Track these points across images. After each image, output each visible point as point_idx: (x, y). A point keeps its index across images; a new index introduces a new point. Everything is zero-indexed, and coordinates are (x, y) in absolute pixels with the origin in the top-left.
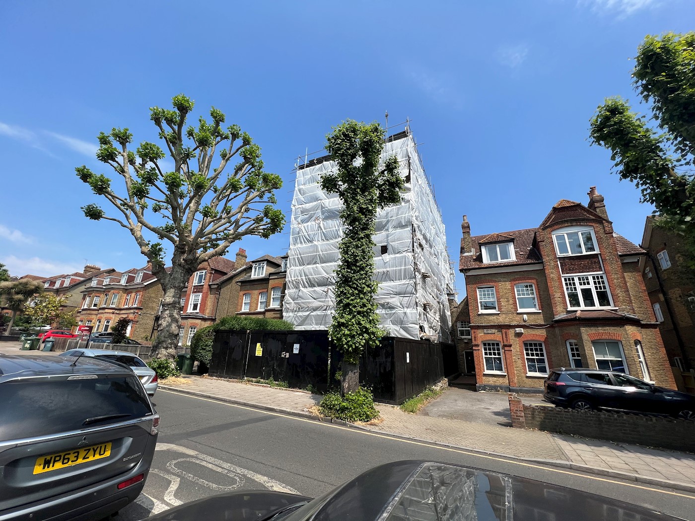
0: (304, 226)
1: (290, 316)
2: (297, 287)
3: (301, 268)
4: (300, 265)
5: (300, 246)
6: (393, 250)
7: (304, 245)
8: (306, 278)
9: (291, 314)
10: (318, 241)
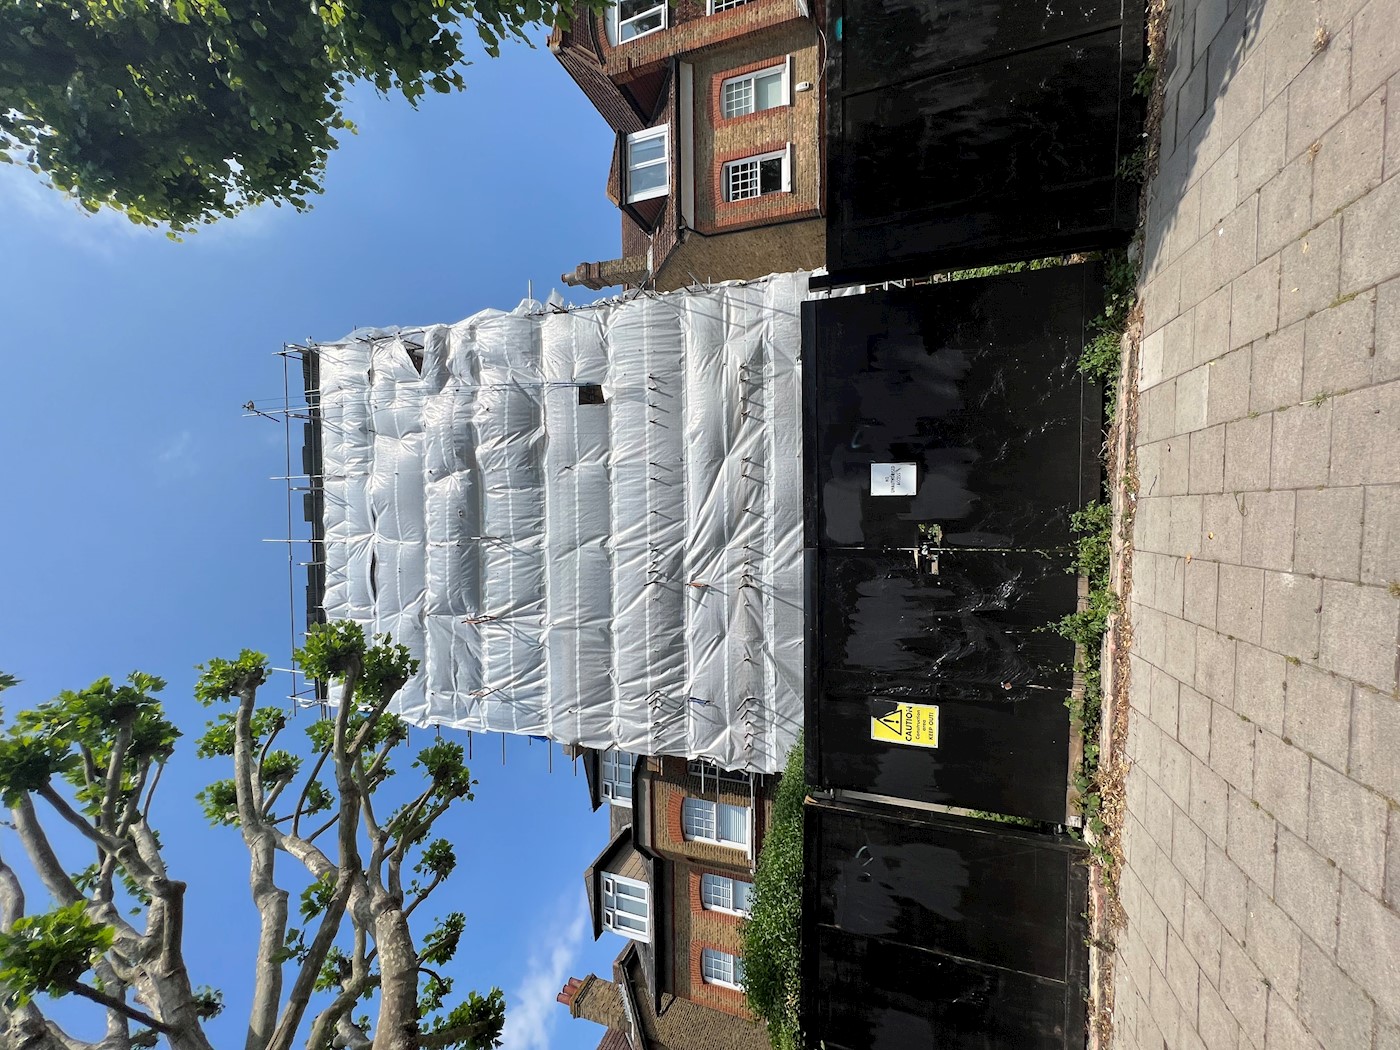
0: (490, 681)
1: (778, 743)
2: (679, 709)
3: (617, 693)
4: (609, 697)
5: (549, 699)
6: (594, 367)
7: (547, 680)
8: (653, 673)
9: (771, 736)
10: (540, 625)
